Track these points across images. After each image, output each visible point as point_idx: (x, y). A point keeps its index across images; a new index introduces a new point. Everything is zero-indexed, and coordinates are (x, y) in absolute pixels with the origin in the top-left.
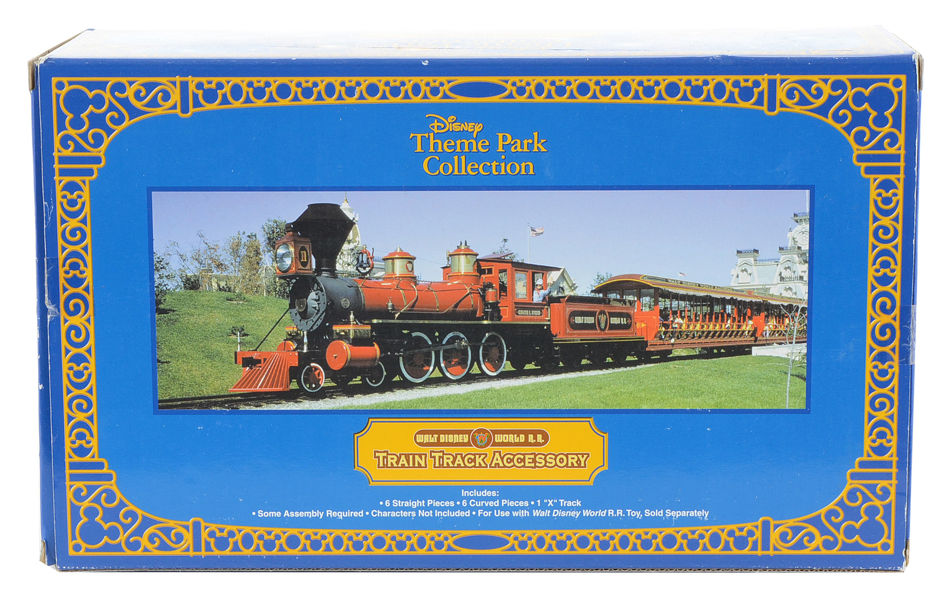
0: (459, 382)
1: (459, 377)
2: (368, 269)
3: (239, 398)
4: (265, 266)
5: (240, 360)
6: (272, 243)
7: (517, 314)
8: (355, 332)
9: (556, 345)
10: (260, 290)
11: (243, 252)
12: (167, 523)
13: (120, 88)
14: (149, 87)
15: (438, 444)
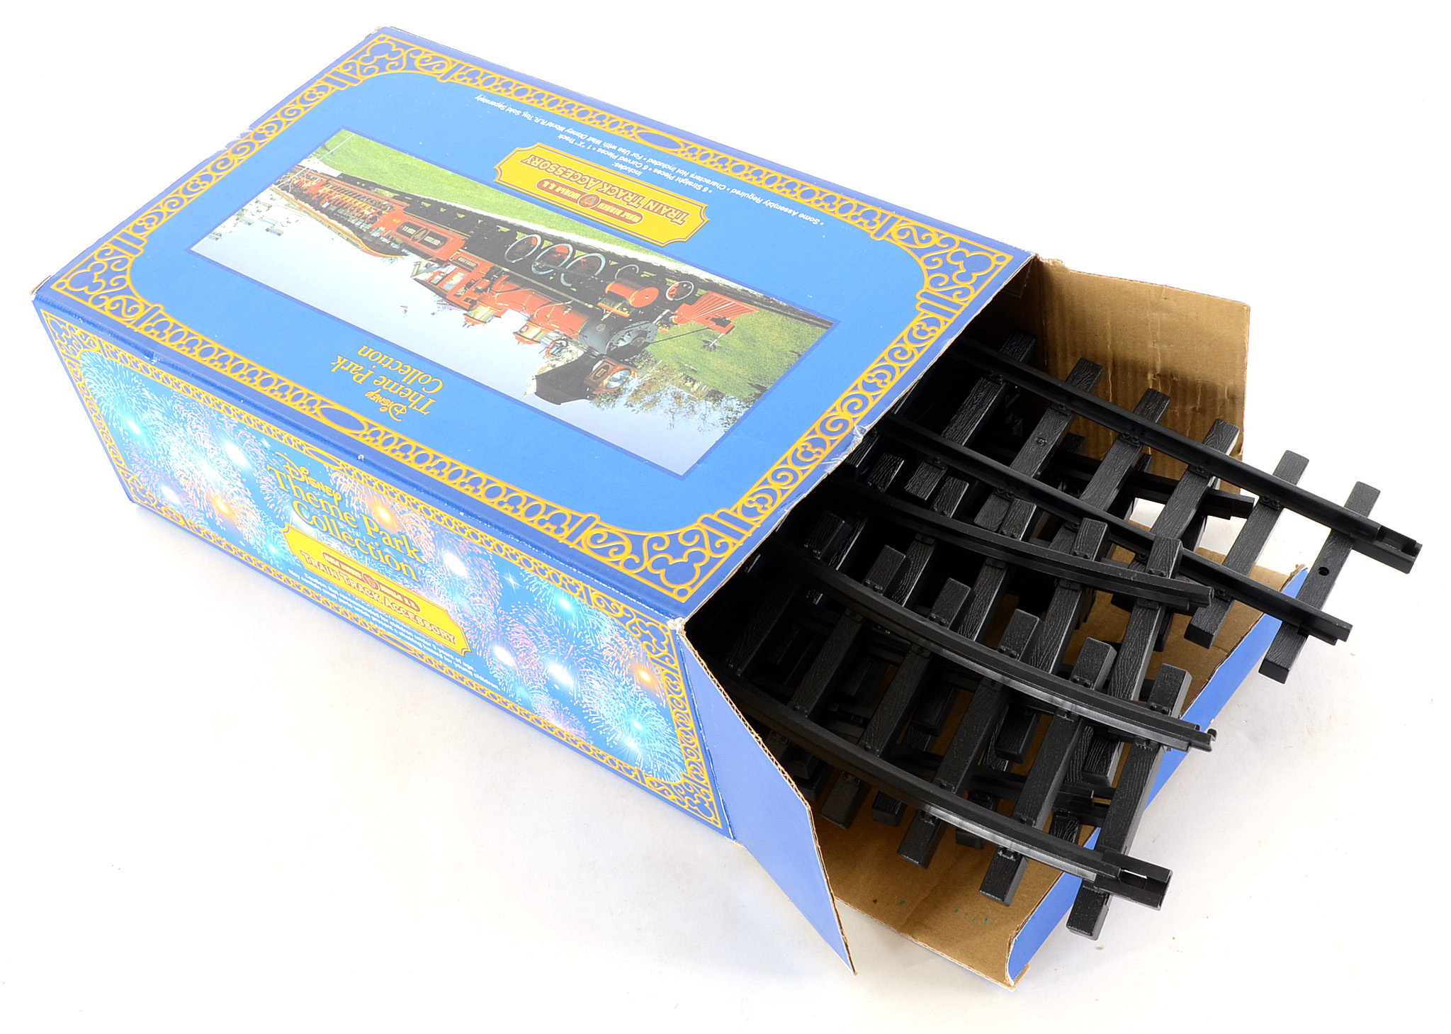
0: (568, 242)
1: (565, 245)
2: (559, 342)
3: (756, 303)
4: (640, 380)
5: (728, 327)
6: (617, 393)
7: (477, 265)
8: (613, 306)
9: (470, 234)
10: (661, 367)
11: (648, 398)
12: (903, 245)
13: (629, 564)
14: (604, 552)
15: (625, 210)
